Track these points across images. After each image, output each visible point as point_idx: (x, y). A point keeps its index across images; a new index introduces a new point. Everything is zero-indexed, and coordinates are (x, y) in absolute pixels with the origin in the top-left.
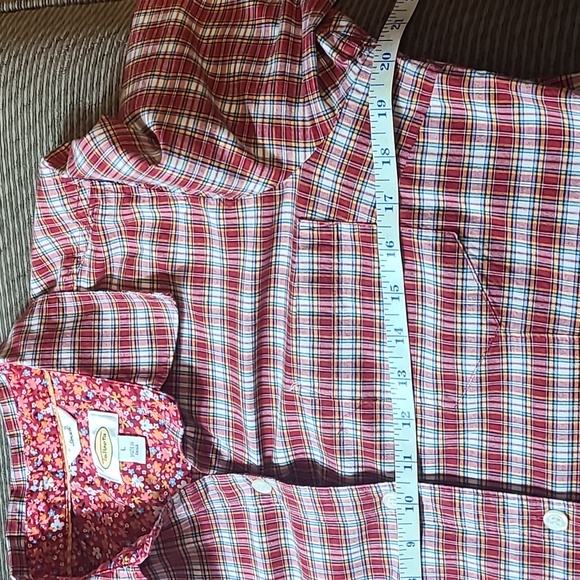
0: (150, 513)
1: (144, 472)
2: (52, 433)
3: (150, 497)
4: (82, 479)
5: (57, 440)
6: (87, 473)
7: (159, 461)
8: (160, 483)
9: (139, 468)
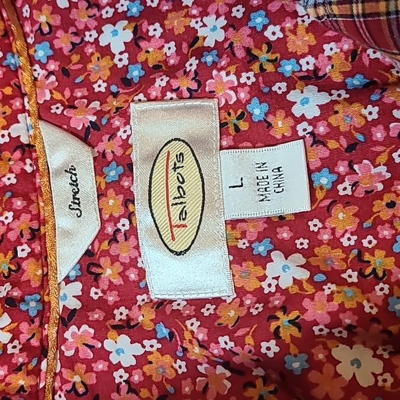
0: (328, 368)
1: (303, 243)
2: (20, 189)
3: (335, 305)
4: (97, 315)
5: (33, 208)
6: (111, 298)
7: (347, 201)
8: (359, 262)
9: (285, 234)
